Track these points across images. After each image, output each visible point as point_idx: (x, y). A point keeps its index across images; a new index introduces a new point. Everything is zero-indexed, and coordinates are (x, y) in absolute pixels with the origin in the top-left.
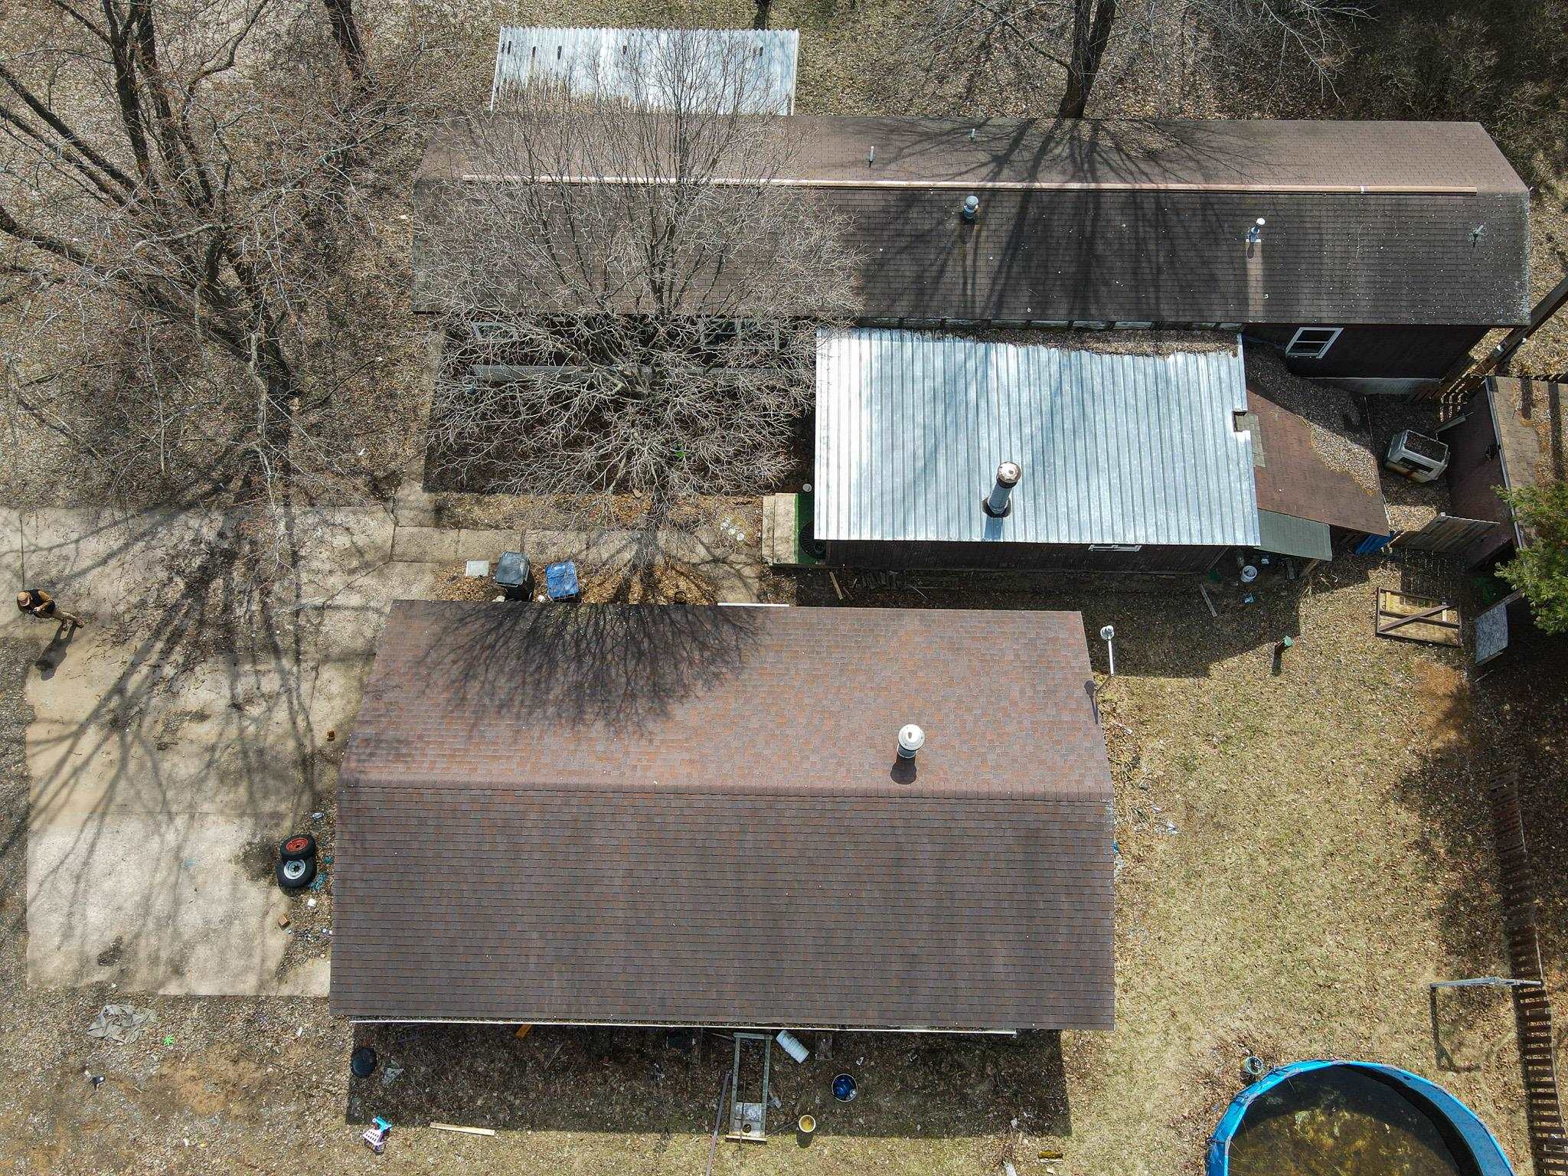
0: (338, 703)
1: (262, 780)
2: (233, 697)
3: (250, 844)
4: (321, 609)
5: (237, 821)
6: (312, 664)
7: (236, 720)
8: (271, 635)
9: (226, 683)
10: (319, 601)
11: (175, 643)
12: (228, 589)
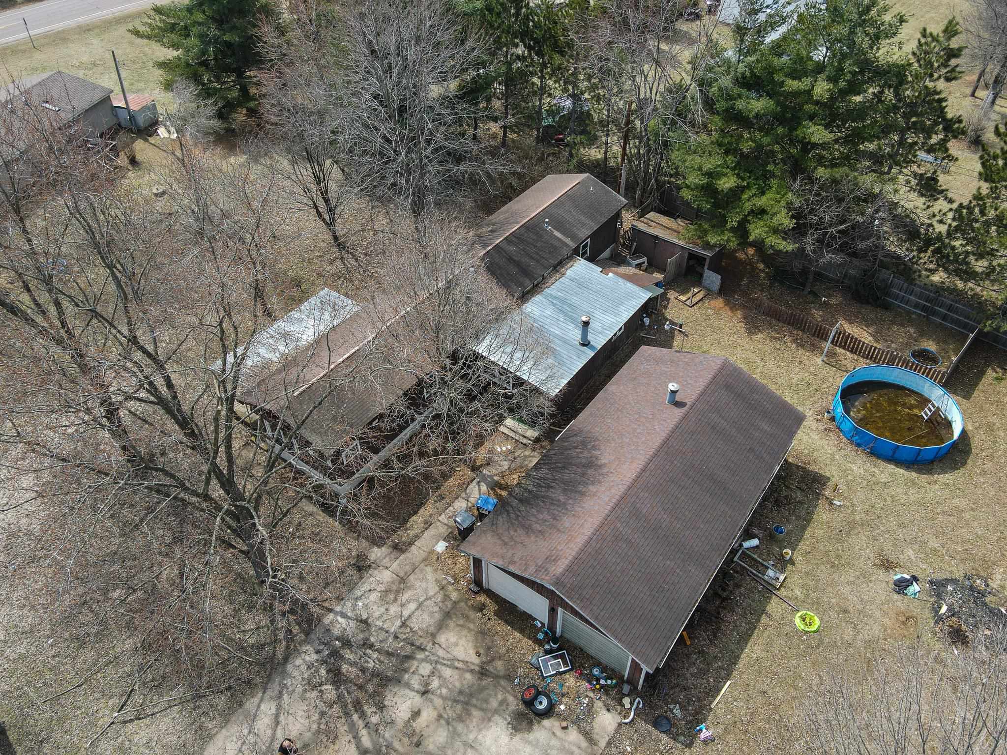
0: (462, 642)
1: (478, 700)
2: (418, 692)
3: (509, 723)
4: (404, 624)
5: (491, 724)
6: (430, 644)
7: (432, 697)
8: (398, 655)
9: (407, 691)
10: (398, 623)
11: (362, 706)
12: (352, 664)
